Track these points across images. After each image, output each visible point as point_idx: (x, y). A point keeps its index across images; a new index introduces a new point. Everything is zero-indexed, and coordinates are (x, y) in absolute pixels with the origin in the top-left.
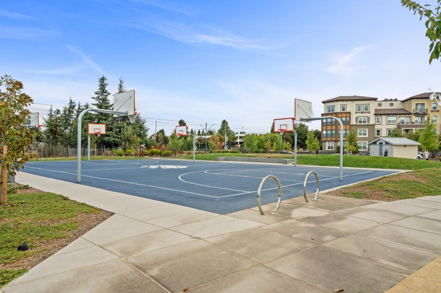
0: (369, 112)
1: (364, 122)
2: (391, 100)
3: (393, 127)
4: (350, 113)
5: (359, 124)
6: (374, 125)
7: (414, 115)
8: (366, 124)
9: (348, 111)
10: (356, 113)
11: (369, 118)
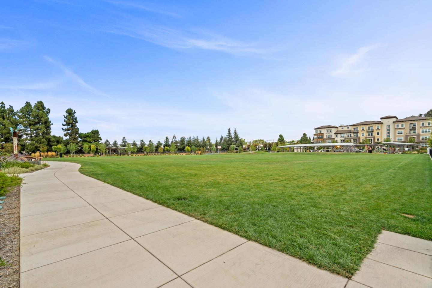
0: (332, 133)
1: (330, 137)
2: (347, 126)
3: (343, 139)
4: (323, 134)
5: (327, 138)
6: (334, 138)
7: (353, 133)
8: (331, 138)
9: (323, 133)
10: (326, 133)
11: (332, 135)
